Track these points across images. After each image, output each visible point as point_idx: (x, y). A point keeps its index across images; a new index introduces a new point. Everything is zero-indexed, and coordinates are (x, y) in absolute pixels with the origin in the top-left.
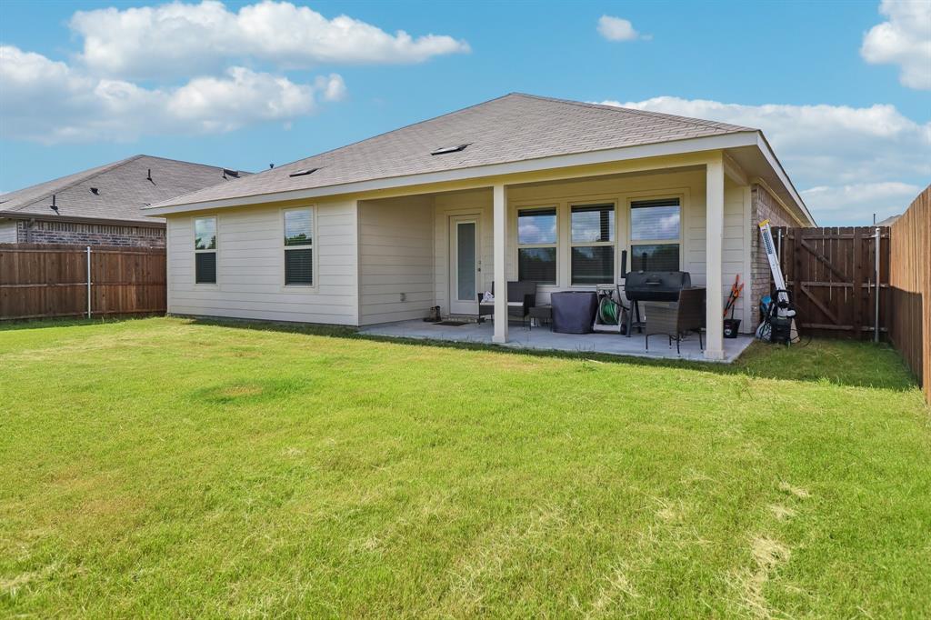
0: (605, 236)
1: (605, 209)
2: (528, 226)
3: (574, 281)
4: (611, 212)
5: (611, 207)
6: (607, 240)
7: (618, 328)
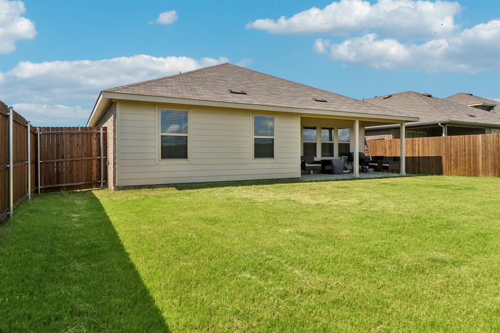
0: (331, 139)
1: (330, 129)
2: (308, 132)
3: (323, 156)
4: (333, 130)
5: (333, 129)
6: (332, 141)
7: (348, 171)
